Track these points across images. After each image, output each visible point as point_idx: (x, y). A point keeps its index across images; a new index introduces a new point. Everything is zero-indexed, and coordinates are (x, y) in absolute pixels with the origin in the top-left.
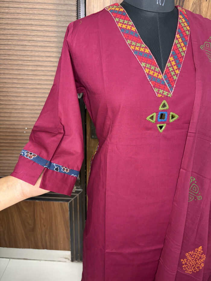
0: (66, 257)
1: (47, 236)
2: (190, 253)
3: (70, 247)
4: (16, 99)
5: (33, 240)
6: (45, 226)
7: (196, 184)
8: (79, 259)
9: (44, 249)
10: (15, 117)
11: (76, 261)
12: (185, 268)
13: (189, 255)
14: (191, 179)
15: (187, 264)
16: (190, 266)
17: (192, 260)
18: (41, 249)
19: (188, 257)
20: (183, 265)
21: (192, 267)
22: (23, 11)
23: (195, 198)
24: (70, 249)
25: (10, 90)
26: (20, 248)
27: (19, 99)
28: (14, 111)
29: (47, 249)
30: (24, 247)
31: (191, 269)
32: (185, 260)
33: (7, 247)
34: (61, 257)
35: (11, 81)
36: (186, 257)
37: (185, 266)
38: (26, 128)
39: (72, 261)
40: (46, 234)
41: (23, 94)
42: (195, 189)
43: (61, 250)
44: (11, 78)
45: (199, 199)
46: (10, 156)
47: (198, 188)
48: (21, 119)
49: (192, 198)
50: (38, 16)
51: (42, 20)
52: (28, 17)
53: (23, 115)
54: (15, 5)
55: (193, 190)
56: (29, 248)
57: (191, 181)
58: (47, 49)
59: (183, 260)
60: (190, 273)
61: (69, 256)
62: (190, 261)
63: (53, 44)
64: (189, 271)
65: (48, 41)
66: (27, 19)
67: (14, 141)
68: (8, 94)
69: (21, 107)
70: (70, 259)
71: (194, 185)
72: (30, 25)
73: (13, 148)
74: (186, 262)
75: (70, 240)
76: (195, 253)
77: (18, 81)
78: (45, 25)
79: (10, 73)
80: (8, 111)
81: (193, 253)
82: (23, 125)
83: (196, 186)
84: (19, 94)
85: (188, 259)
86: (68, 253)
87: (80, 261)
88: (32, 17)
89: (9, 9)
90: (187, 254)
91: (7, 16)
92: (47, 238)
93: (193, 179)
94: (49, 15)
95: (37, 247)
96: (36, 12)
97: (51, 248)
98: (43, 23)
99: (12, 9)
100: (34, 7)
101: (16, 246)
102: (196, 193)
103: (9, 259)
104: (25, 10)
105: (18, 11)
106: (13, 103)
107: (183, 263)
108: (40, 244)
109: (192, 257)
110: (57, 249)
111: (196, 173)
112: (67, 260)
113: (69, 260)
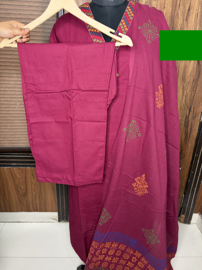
0: (54, 218)
1: (37, 199)
2: (138, 178)
3: (57, 208)
4: (9, 79)
5: (25, 203)
6: (35, 191)
7: (136, 125)
8: (65, 219)
9: (35, 211)
10: (8, 94)
11: (63, 221)
12: (136, 191)
13: (137, 180)
14: (133, 122)
15: (137, 187)
16: (140, 189)
17: (141, 184)
18: (32, 211)
19: (137, 181)
20: (134, 188)
21: (141, 190)
22: (14, 8)
23: (137, 135)
24: (57, 210)
25: (4, 71)
26: (14, 211)
27: (11, 79)
28: (8, 89)
29: (37, 211)
30: (18, 211)
31: (140, 192)
32: (135, 184)
33: (2, 212)
34: (49, 219)
35: (5, 64)
36: (135, 182)
37: (136, 189)
38: (18, 104)
39: (59, 221)
40: (36, 198)
41: (15, 75)
42: (136, 128)
43: (49, 212)
44: (4, 61)
45: (139, 136)
46: (4, 129)
47: (138, 127)
48: (14, 96)
49: (135, 135)
50: (26, 12)
51: (30, 15)
52: (18, 13)
53: (15, 92)
54: (8, 3)
55: (135, 130)
56: (22, 211)
57: (133, 123)
58: (34, 38)
59: (134, 184)
60: (140, 195)
61: (57, 217)
62: (139, 185)
63: (38, 33)
64: (139, 193)
65: (34, 32)
66: (18, 14)
67: (8, 115)
68: (2, 75)
69: (14, 86)
70: (58, 220)
71: (135, 126)
72: (20, 19)
73: (7, 122)
74: (136, 185)
75: (57, 202)
76: (142, 179)
77: (10, 64)
78: (32, 18)
79: (4, 57)
80: (3, 89)
81: (140, 178)
82: (15, 101)
83: (136, 127)
84: (12, 75)
85: (137, 183)
86: (55, 214)
87: (66, 221)
88: (21, 12)
89: (3, 6)
90: (136, 179)
91: (2, 11)
92: (37, 201)
93: (134, 121)
94: (36, 11)
95: (28, 210)
96: (24, 9)
97: (41, 211)
98: (30, 17)
99: (6, 5)
100: (23, 4)
101: (11, 211)
102: (137, 131)
103: (4, 223)
104: (15, 7)
105: (10, 8)
106: (7, 82)
107: (134, 186)
108: (31, 208)
109: (140, 182)
110: (46, 211)
111: (136, 117)
112: (55, 221)
113: (56, 220)
